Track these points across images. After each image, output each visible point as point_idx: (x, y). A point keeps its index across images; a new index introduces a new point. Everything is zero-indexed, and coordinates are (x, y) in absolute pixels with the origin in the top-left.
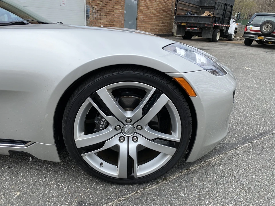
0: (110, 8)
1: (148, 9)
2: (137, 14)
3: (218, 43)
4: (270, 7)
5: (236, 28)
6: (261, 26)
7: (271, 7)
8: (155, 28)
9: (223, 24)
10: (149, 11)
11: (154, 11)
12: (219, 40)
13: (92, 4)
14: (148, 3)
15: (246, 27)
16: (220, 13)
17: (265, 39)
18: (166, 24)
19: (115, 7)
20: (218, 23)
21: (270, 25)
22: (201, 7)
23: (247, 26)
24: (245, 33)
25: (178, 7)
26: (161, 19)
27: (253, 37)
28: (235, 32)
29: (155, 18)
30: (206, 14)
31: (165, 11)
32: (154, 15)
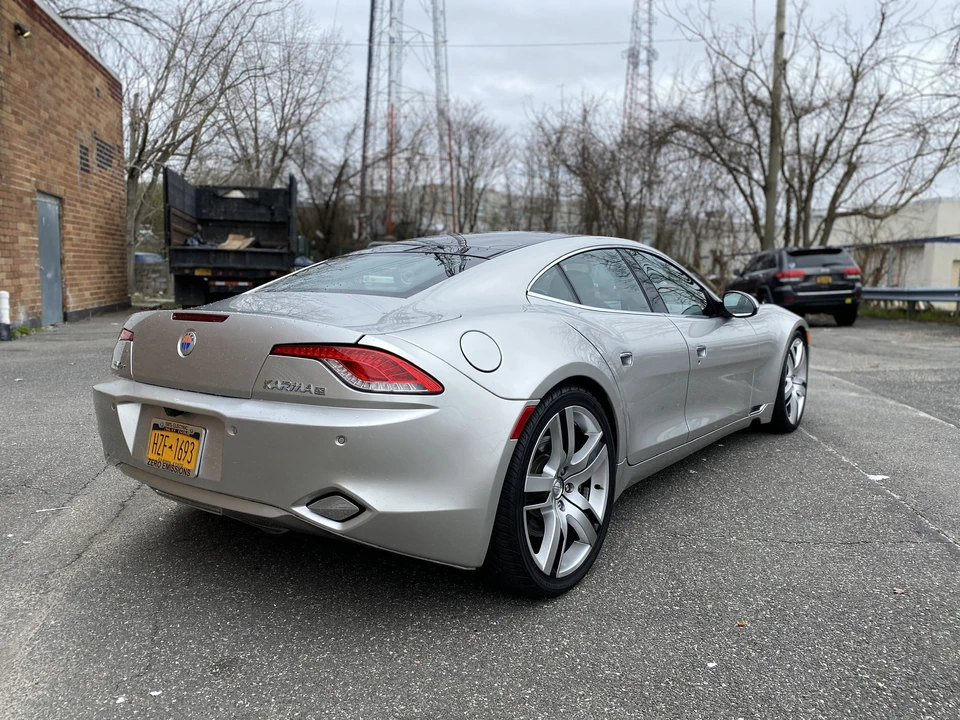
0: (10, 232)
1: (81, 229)
2: (61, 248)
8: (98, 288)
10: (83, 235)
11: (92, 236)
14: (79, 212)
18: (115, 272)
19: (18, 226)
22: (204, 222)
26: (106, 258)
29: (95, 258)
30: (237, 242)
31: (110, 234)
32: (93, 247)
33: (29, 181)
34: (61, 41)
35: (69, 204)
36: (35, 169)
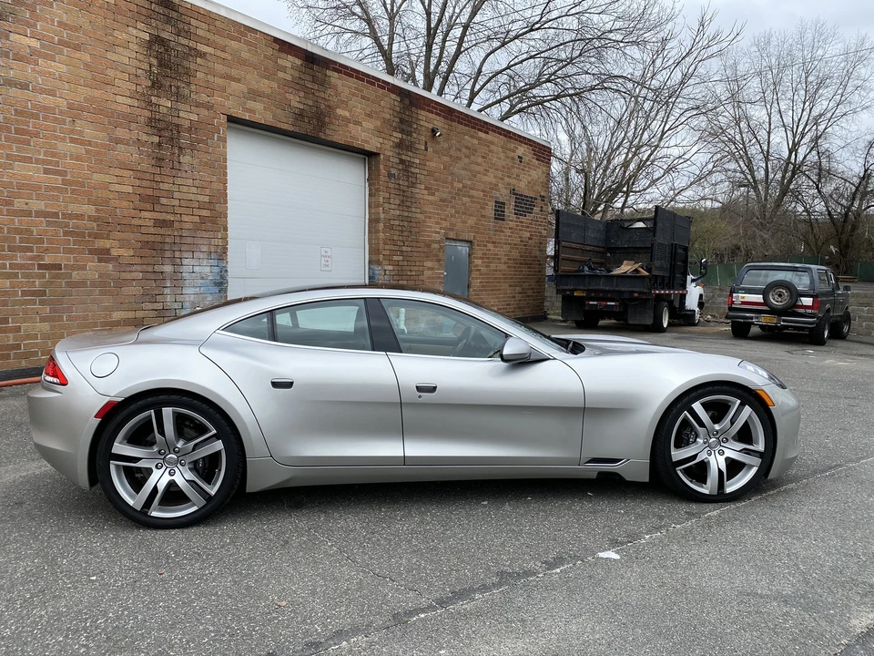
0: (416, 268)
1: (491, 262)
2: (469, 277)
3: (668, 334)
4: (765, 232)
5: (701, 296)
6: (765, 293)
7: (768, 231)
8: (508, 305)
9: (673, 289)
10: (493, 266)
11: (503, 267)
12: (669, 325)
13: (384, 262)
14: (490, 250)
15: (731, 295)
16: (665, 266)
17: (780, 320)
18: (530, 292)
19: (425, 264)
20: (663, 289)
21: (784, 291)
22: (611, 250)
23: (732, 292)
24: (731, 309)
25: (562, 255)
26: (519, 282)
27: (752, 318)
28: (701, 305)
29: (505, 282)
30: (626, 268)
31: (526, 264)
32: (503, 274)
33: (439, 233)
34: (479, 130)
35: (478, 245)
36: (444, 224)
